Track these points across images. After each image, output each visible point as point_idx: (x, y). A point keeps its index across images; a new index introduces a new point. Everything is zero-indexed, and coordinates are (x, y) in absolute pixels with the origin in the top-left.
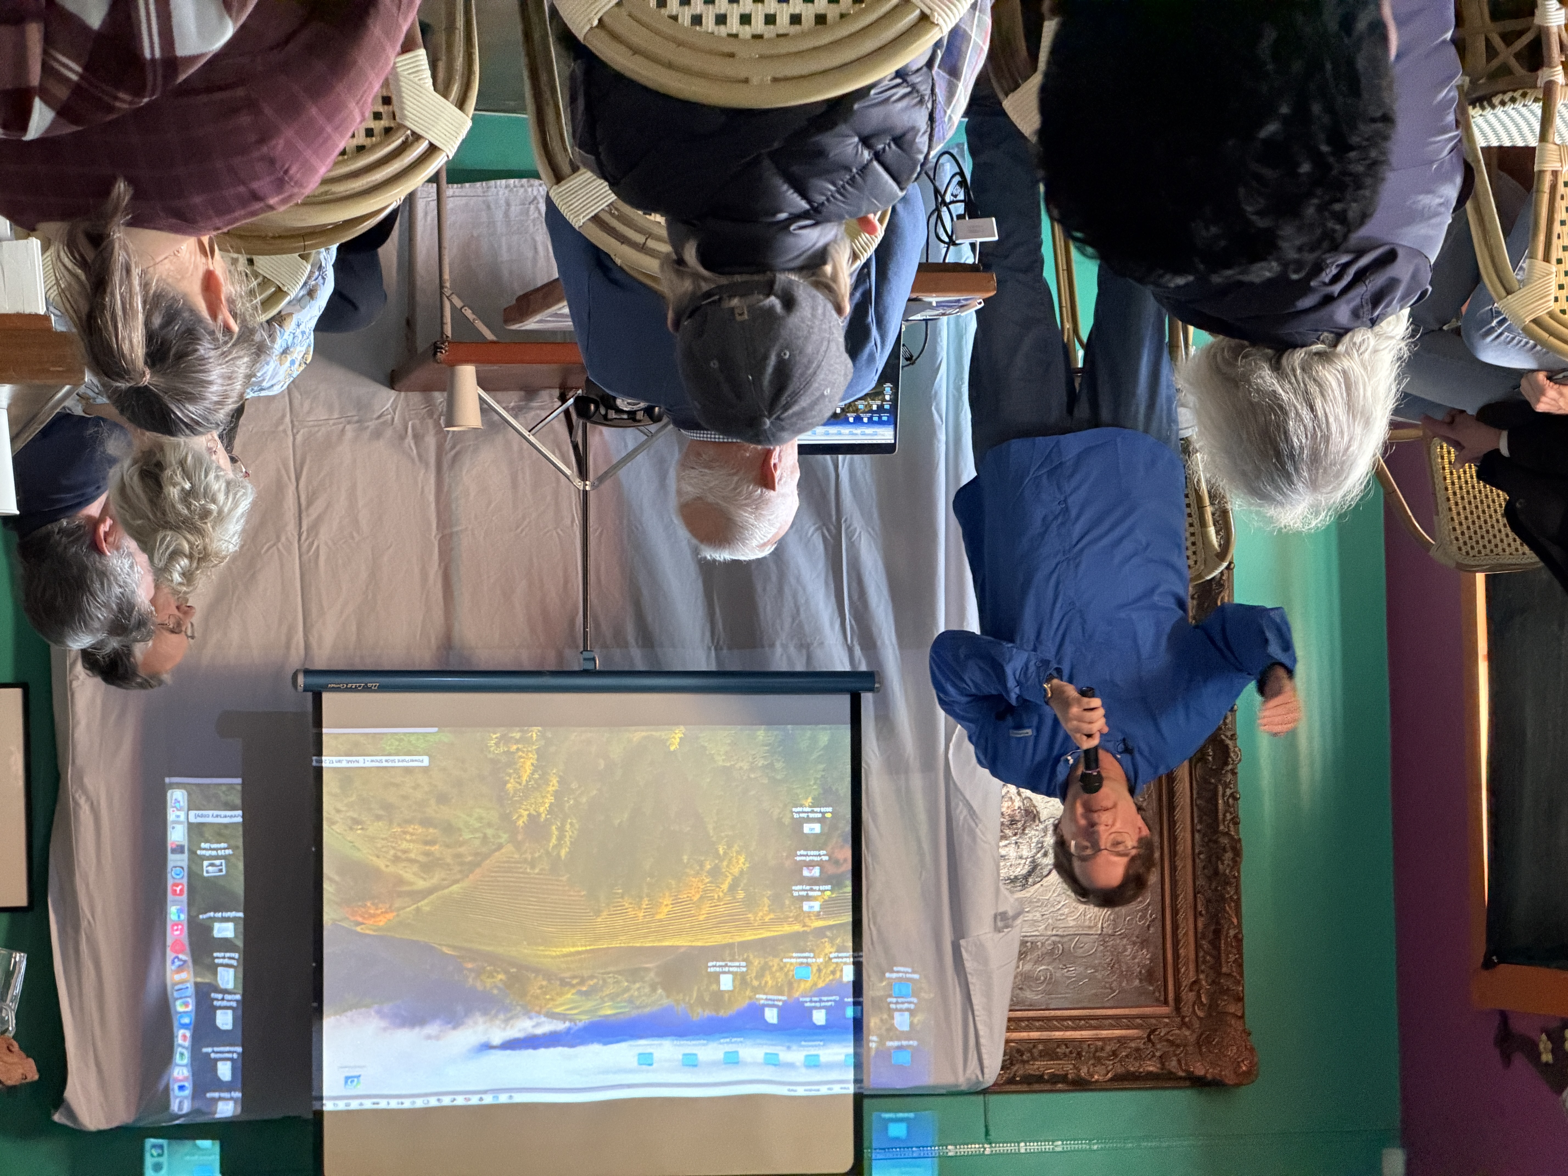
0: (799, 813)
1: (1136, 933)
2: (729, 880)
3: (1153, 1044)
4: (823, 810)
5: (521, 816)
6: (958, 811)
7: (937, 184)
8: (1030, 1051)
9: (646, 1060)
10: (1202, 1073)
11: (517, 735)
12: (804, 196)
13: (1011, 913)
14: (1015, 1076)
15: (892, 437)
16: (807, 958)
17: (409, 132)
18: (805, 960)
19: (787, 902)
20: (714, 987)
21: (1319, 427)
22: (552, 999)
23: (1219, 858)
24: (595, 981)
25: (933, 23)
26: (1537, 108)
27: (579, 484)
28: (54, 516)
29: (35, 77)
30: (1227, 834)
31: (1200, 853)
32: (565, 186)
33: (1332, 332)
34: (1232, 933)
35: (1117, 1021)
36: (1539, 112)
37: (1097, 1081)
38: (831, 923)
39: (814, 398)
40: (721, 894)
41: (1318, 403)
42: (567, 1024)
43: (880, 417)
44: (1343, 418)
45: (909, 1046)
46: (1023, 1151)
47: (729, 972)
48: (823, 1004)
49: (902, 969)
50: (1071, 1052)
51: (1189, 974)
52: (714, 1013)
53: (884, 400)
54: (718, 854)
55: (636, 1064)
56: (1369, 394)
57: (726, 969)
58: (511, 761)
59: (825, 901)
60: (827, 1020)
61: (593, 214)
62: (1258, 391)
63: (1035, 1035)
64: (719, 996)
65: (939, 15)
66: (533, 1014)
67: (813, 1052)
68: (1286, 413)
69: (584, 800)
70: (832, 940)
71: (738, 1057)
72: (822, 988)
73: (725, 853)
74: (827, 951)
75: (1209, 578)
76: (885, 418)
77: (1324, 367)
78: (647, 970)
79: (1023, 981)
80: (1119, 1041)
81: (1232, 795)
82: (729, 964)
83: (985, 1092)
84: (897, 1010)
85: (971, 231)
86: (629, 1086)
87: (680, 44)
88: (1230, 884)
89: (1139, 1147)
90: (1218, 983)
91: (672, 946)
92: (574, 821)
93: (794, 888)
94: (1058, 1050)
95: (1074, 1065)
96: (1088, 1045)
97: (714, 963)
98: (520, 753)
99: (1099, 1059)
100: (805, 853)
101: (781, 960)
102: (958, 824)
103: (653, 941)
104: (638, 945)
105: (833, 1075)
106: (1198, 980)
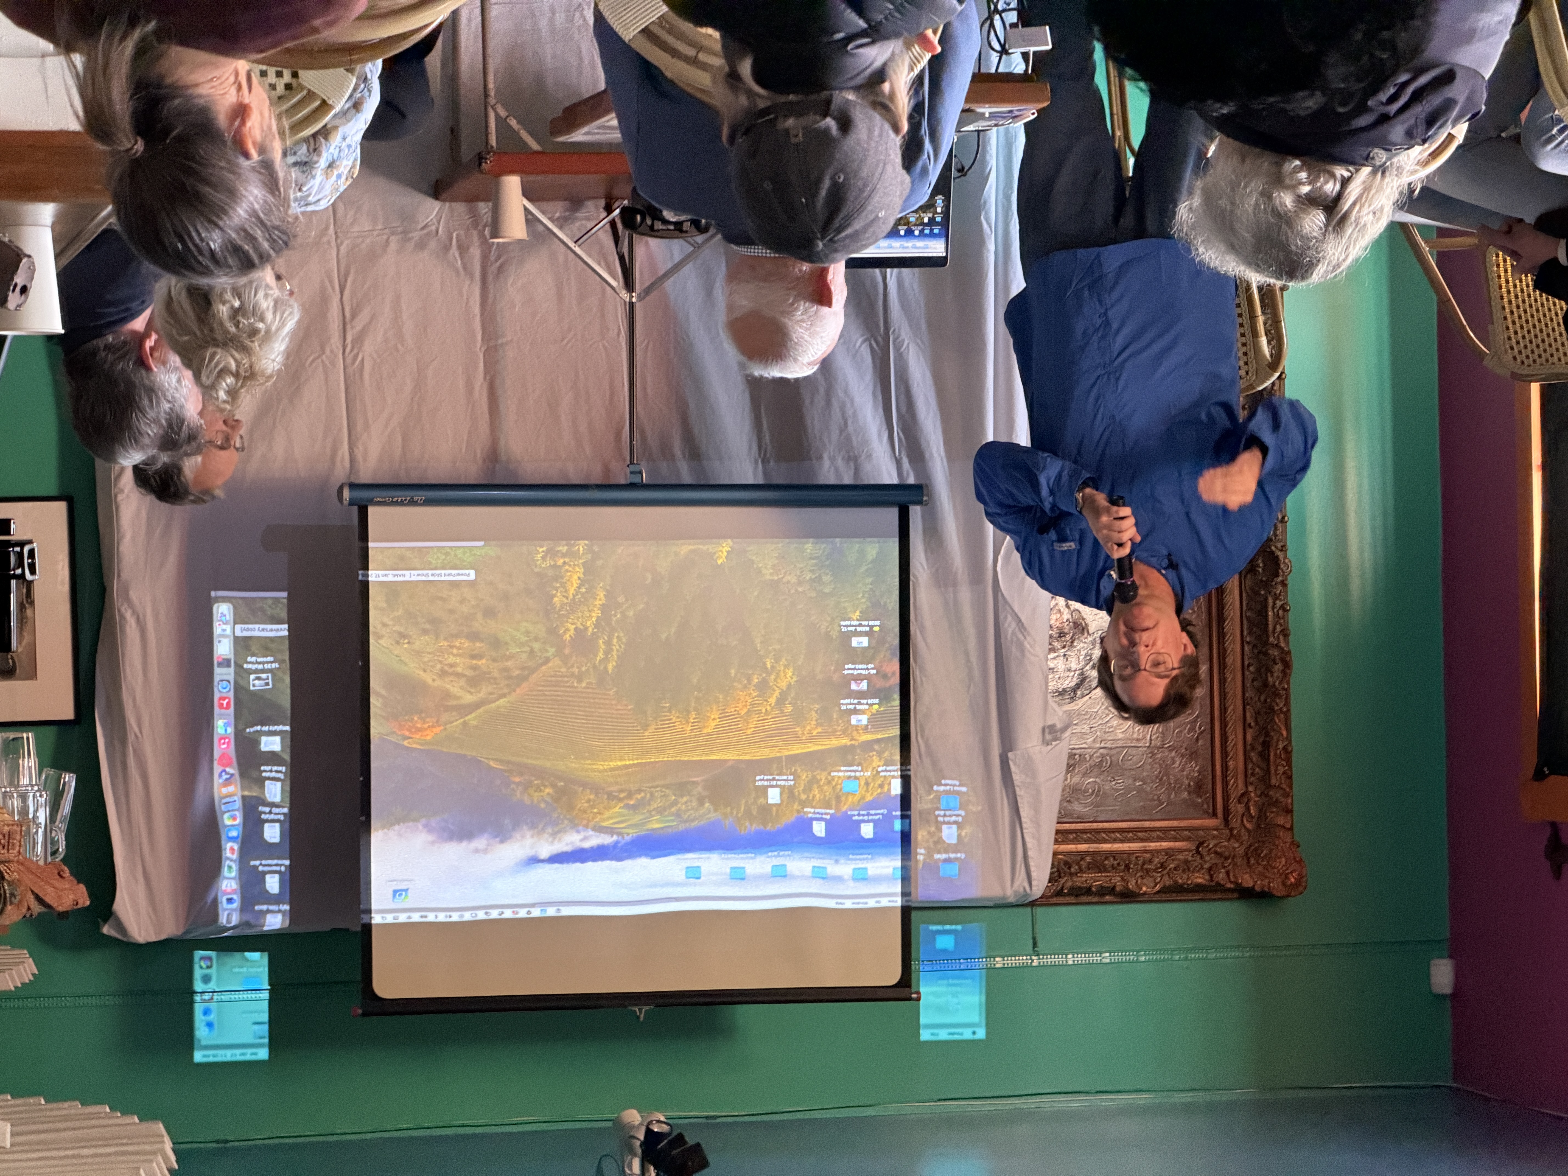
0: (847, 626)
1: (1185, 745)
2: (777, 693)
3: (1202, 857)
4: (871, 623)
5: (568, 630)
6: (1006, 625)
8: (1078, 864)
9: (694, 874)
10: (1250, 884)
11: (564, 549)
13: (1059, 726)
14: (1062, 888)
15: (943, 250)
16: (855, 771)
18: (853, 774)
19: (835, 716)
20: (762, 801)
22: (600, 813)
23: (1269, 670)
24: (643, 794)
27: (625, 295)
30: (1277, 646)
31: (1249, 665)
34: (1281, 746)
35: (1165, 834)
37: (1145, 894)
38: (879, 736)
40: (769, 708)
42: (615, 838)
43: (932, 230)
45: (956, 859)
46: (1070, 962)
47: (776, 786)
48: (871, 818)
49: (950, 782)
50: (1119, 864)
51: (1237, 786)
52: (762, 827)
53: (936, 213)
54: (766, 668)
55: (684, 877)
57: (774, 783)
58: (558, 575)
59: (873, 714)
60: (875, 833)
61: (643, 27)
63: (1083, 847)
64: (766, 809)
66: (581, 828)
67: (861, 865)
69: (631, 613)
70: (880, 754)
71: (786, 871)
72: (870, 801)
73: (772, 667)
74: (874, 764)
75: (1260, 388)
76: (936, 231)
78: (696, 783)
79: (1071, 794)
80: (1167, 854)
81: (1282, 607)
82: (777, 777)
83: (1033, 904)
84: (944, 823)
85: (1024, 41)
86: (677, 899)
88: (1280, 697)
89: (1186, 959)
90: (1267, 795)
91: (719, 760)
92: (622, 635)
93: (842, 701)
94: (1106, 862)
95: (1122, 878)
96: (1137, 857)
97: (762, 777)
98: (567, 567)
99: (1147, 871)
100: (853, 666)
101: (829, 774)
102: (1006, 637)
103: (701, 755)
104: (686, 759)
105: (881, 888)
106: (1246, 792)
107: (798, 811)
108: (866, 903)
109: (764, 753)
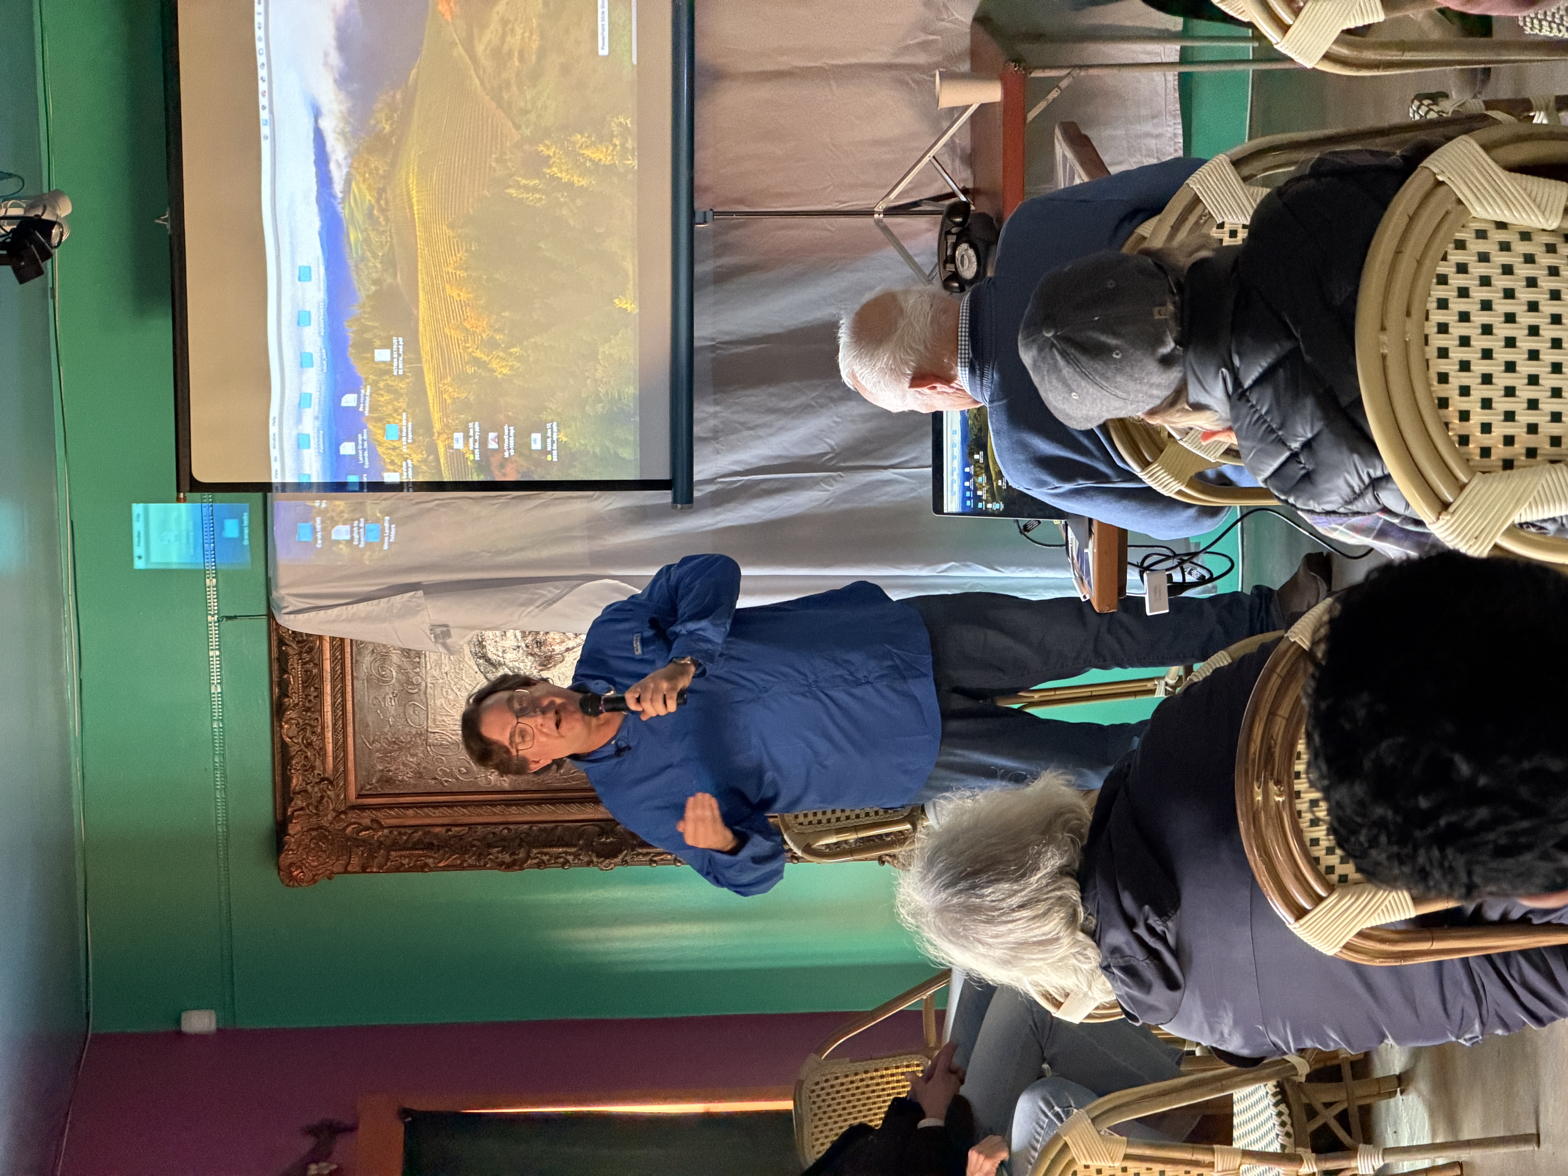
0: (552, 428)
1: (430, 766)
2: (485, 358)
3: (318, 783)
4: (555, 453)
5: (548, 148)
6: (550, 588)
7: (1201, 555)
8: (311, 661)
9: (304, 274)
10: (291, 832)
11: (630, 145)
14: (286, 645)
15: (950, 511)
16: (407, 436)
17: (1302, 4)
18: (404, 434)
19: (462, 416)
20: (378, 343)
21: (1003, 914)
22: (364, 180)
23: (504, 849)
24: (383, 223)
25: (1440, 514)
26: (1275, 1148)
27: (880, 207)
30: (528, 857)
31: (508, 829)
32: (1229, 170)
33: (1096, 927)
34: (430, 861)
35: (341, 747)
36: (1271, 1149)
37: (281, 727)
38: (442, 460)
40: (470, 350)
41: (1025, 913)
42: (340, 195)
43: (969, 498)
44: (1012, 938)
45: (316, 539)
46: (211, 653)
47: (392, 358)
48: (360, 452)
49: (393, 532)
50: (310, 701)
51: (389, 819)
52: (351, 343)
53: (987, 502)
54: (510, 348)
55: (300, 264)
56: (1034, 963)
57: (395, 355)
58: (603, 138)
59: (464, 454)
60: (345, 456)
61: (1201, 198)
62: (1039, 853)
63: (327, 666)
64: (368, 347)
65: (1448, 521)
66: (350, 161)
67: (313, 442)
68: (1016, 881)
69: (564, 212)
70: (424, 461)
71: (307, 367)
72: (377, 452)
73: (511, 354)
74: (414, 456)
76: (968, 503)
77: (1062, 919)
78: (394, 276)
79: (382, 654)
80: (321, 749)
81: (566, 862)
82: (401, 358)
83: (270, 616)
84: (352, 527)
85: (1155, 588)
86: (278, 257)
87: (1420, 263)
88: (478, 860)
89: (215, 769)
90: (380, 848)
91: (418, 301)
92: (543, 202)
93: (477, 423)
94: (312, 689)
95: (297, 704)
96: (317, 719)
97: (401, 343)
98: (611, 148)
99: (304, 729)
100: (512, 434)
101: (404, 411)
102: (538, 589)
103: (423, 282)
104: (419, 267)
105: (289, 462)
106: (382, 827)
107: (367, 379)
108: (274, 447)
109: (426, 346)
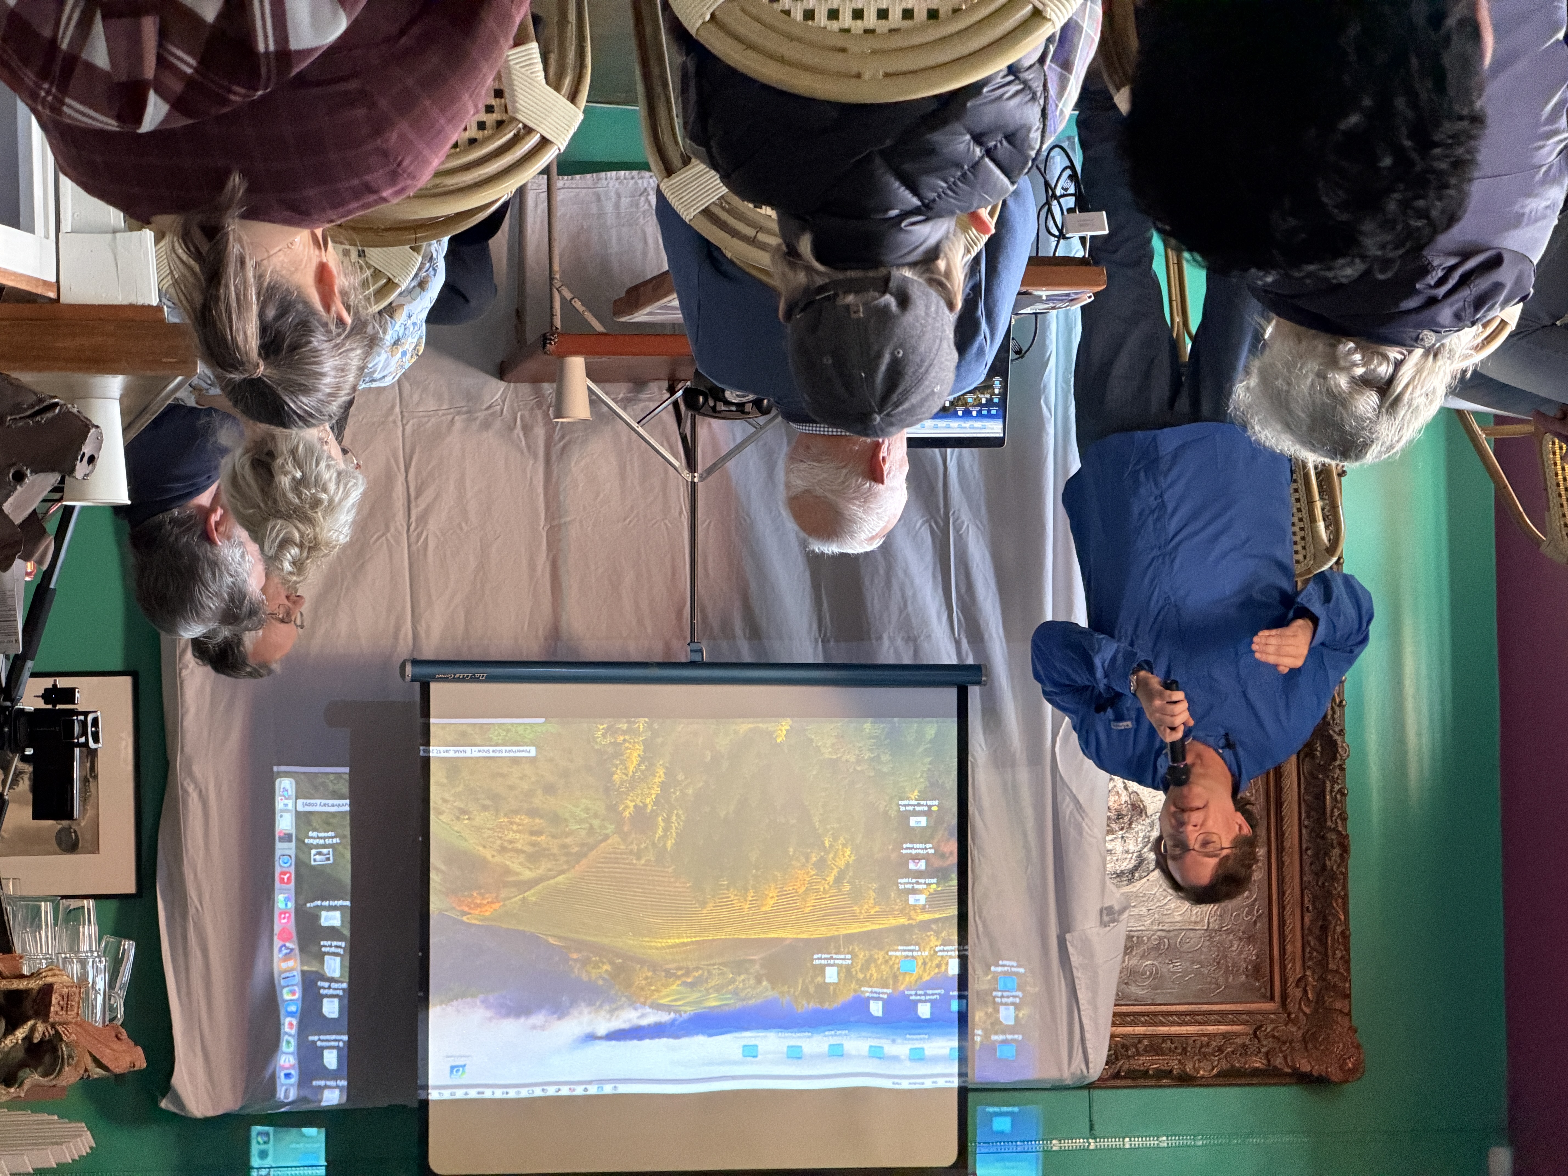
0: (905, 806)
1: (1242, 928)
2: (835, 872)
3: (1259, 1041)
4: (929, 803)
5: (627, 807)
6: (1064, 806)
7: (1048, 177)
8: (1135, 1046)
9: (750, 1052)
10: (1309, 1069)
11: (625, 726)
12: (915, 192)
14: (1119, 1072)
15: (1001, 431)
16: (912, 951)
17: (521, 125)
18: (910, 954)
19: (893, 895)
20: (819, 979)
22: (657, 991)
23: (1327, 854)
24: (700, 972)
25: (1045, 18)
27: (688, 476)
28: (166, 506)
29: (149, 70)
30: (1335, 830)
31: (1307, 849)
32: (675, 179)
34: (1339, 929)
35: (1222, 1017)
37: (1202, 1077)
38: (937, 916)
39: (924, 395)
40: (827, 887)
42: (672, 1015)
43: (989, 411)
45: (1013, 1040)
46: (1127, 1146)
47: (834, 965)
48: (928, 997)
49: (1007, 963)
50: (1176, 1048)
51: (1295, 970)
52: (819, 1006)
53: (993, 394)
54: (824, 847)
55: (741, 1056)
57: (832, 962)
58: (618, 752)
59: (931, 894)
60: (932, 1013)
61: (703, 207)
63: (1140, 1030)
64: (823, 988)
65: (1052, 10)
66: (638, 1005)
67: (918, 1045)
69: (690, 791)
70: (937, 934)
71: (843, 1050)
72: (927, 981)
73: (831, 846)
74: (932, 944)
76: (994, 412)
78: (754, 961)
79: (1129, 976)
80: (1224, 1037)
81: (1340, 791)
82: (834, 956)
83: (1090, 1086)
84: (1002, 1004)
85: (1081, 225)
86: (734, 1078)
87: (792, 38)
88: (1338, 881)
89: (1244, 1143)
90: (1325, 980)
91: (777, 939)
92: (680, 812)
93: (900, 881)
94: (1164, 1045)
95: (1180, 1061)
96: (1194, 1041)
97: (819, 956)
98: (627, 745)
99: (1205, 1055)
100: (911, 846)
101: (887, 953)
102: (1064, 818)
103: (759, 933)
104: (744, 937)
105: (939, 1069)
106: (1304, 976)
107: (855, 991)
108: (923, 1084)
109: (822, 931)
